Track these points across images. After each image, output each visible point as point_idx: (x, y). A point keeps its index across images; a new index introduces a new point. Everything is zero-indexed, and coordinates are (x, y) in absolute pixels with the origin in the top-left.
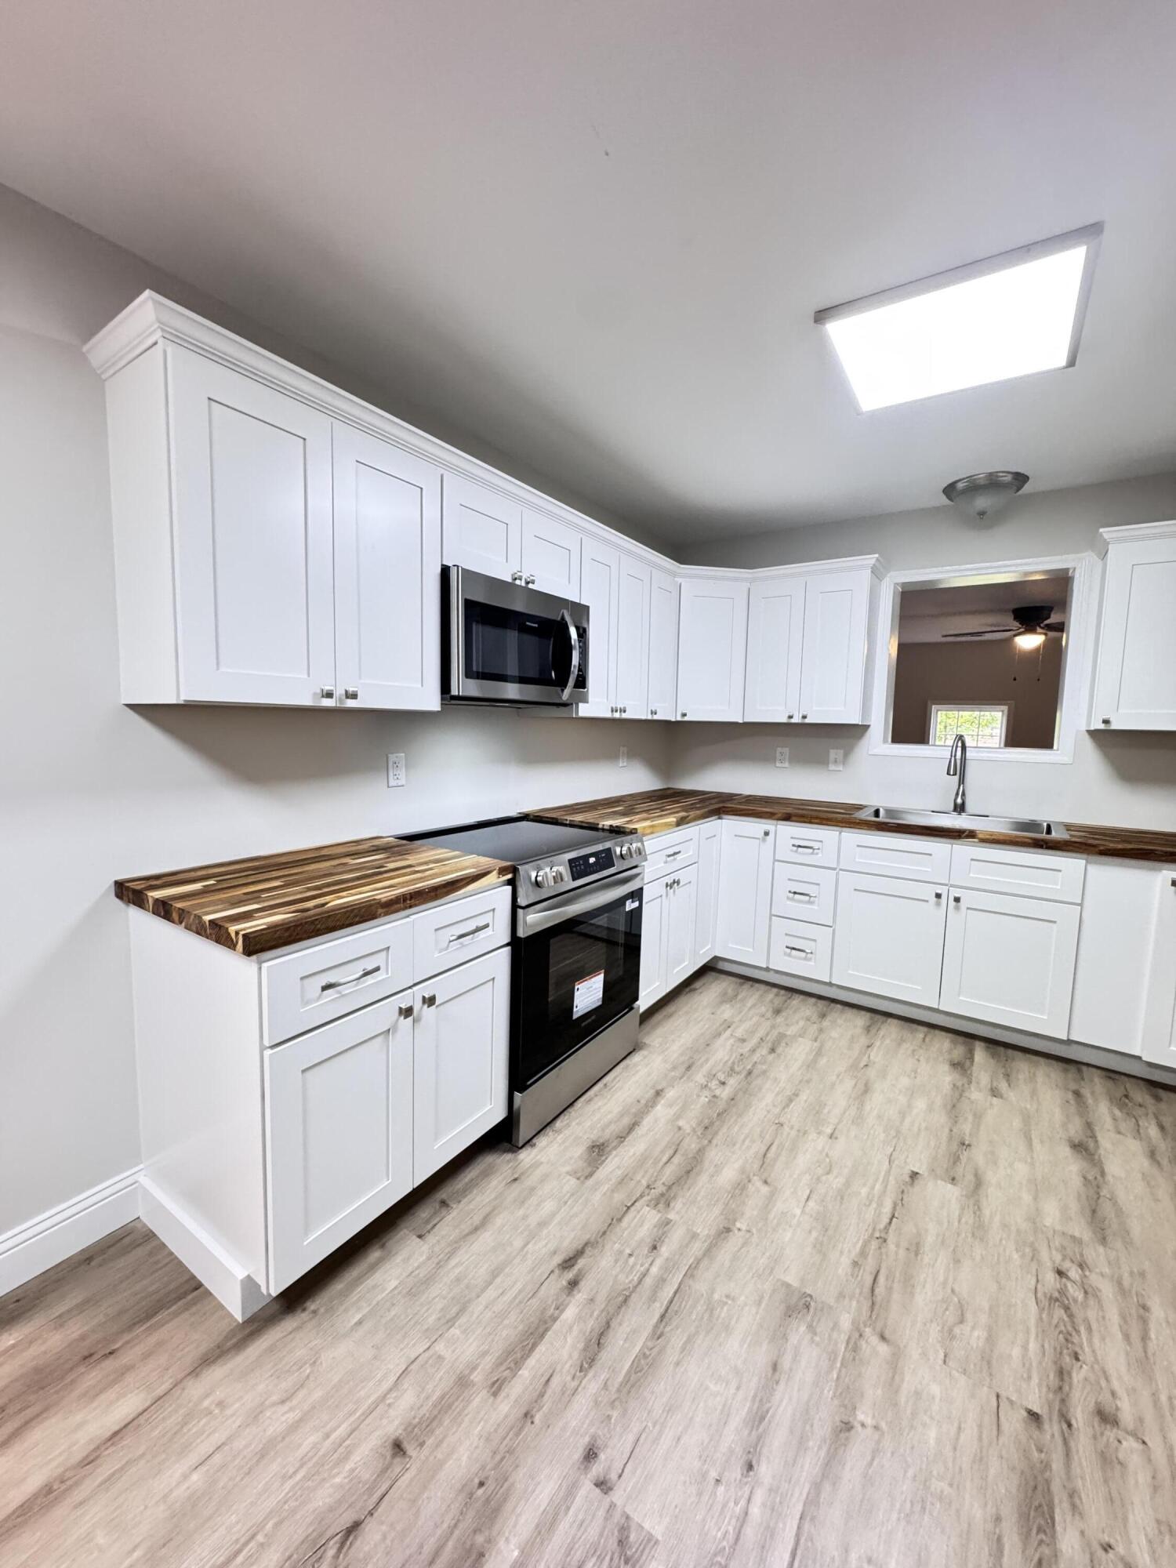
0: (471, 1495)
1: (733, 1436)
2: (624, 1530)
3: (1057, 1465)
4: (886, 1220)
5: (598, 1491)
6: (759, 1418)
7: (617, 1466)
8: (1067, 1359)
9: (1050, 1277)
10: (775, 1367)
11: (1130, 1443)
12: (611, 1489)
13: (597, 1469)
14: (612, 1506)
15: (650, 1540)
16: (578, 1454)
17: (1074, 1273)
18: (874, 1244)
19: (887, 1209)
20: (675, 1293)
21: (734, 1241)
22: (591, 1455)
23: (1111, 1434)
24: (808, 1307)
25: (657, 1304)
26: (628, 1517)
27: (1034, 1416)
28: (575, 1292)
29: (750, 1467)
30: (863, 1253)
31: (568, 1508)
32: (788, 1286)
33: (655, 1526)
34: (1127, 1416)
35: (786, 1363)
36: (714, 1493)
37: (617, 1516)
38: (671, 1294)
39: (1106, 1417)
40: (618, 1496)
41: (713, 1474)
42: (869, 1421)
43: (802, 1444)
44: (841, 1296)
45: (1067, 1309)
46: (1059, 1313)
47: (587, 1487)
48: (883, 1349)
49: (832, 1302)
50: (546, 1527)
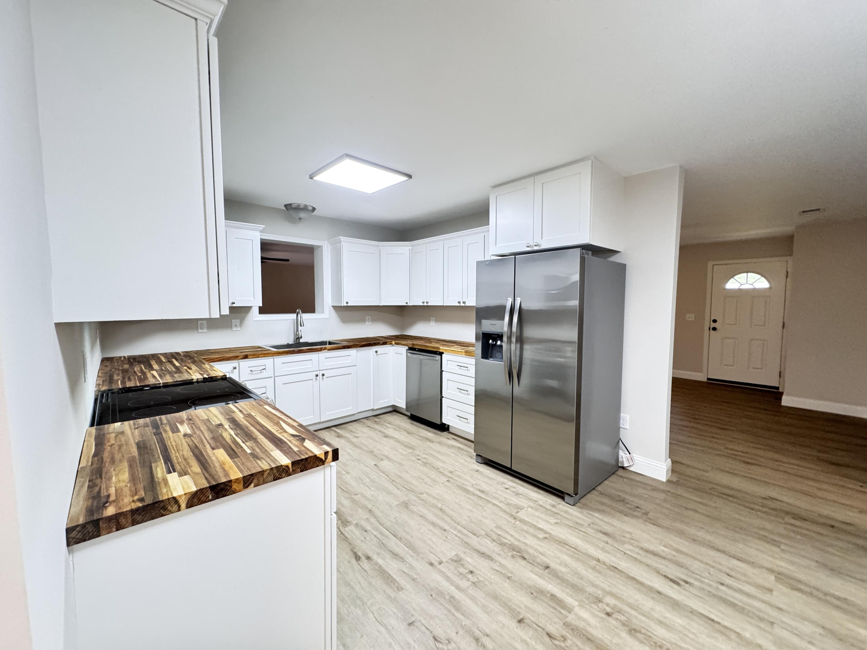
0: (434, 599)
1: (437, 532)
2: (453, 560)
3: (458, 483)
4: (388, 477)
5: (442, 564)
6: (433, 524)
7: (436, 558)
8: (438, 470)
9: (418, 461)
10: (421, 516)
11: (457, 472)
12: (442, 561)
13: (436, 563)
14: (446, 562)
15: (457, 555)
16: (430, 567)
17: (420, 458)
18: (393, 482)
19: (384, 476)
20: (387, 530)
21: (374, 509)
22: (431, 564)
23: (454, 473)
24: (407, 503)
25: (389, 536)
26: (450, 559)
27: (448, 481)
28: (372, 558)
29: (445, 530)
30: (396, 486)
31: (444, 573)
32: (398, 504)
33: (454, 553)
34: (452, 470)
35: (421, 514)
36: (449, 539)
37: (450, 561)
38: (388, 532)
39: (451, 472)
40: (444, 560)
41: (445, 538)
42: (441, 505)
43: (443, 519)
44: (407, 496)
45: (427, 464)
46: (428, 465)
47: (440, 567)
48: (425, 495)
49: (407, 498)
50: (448, 578)
